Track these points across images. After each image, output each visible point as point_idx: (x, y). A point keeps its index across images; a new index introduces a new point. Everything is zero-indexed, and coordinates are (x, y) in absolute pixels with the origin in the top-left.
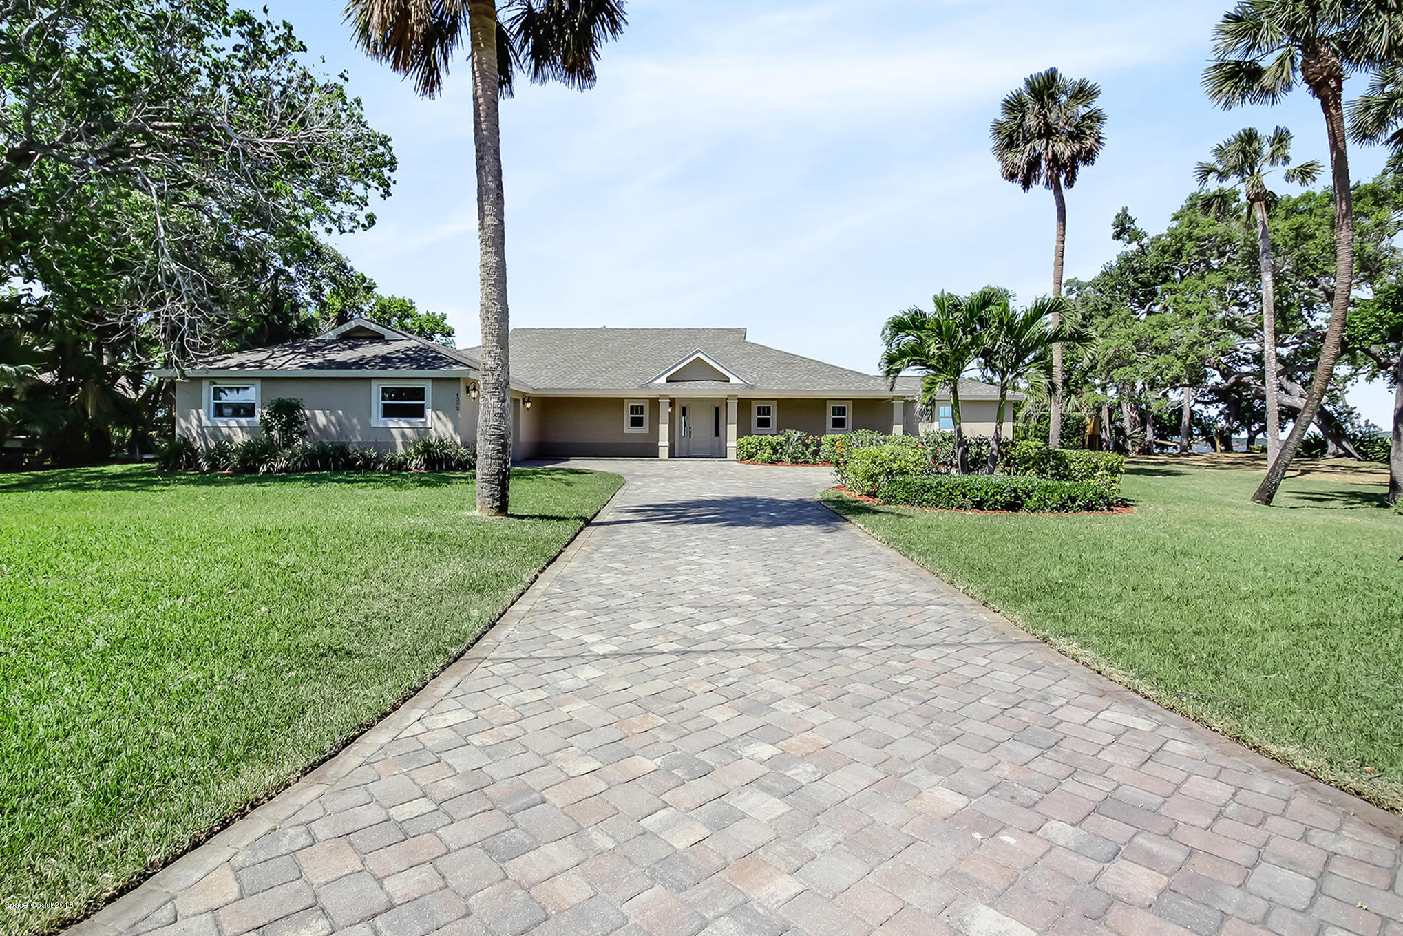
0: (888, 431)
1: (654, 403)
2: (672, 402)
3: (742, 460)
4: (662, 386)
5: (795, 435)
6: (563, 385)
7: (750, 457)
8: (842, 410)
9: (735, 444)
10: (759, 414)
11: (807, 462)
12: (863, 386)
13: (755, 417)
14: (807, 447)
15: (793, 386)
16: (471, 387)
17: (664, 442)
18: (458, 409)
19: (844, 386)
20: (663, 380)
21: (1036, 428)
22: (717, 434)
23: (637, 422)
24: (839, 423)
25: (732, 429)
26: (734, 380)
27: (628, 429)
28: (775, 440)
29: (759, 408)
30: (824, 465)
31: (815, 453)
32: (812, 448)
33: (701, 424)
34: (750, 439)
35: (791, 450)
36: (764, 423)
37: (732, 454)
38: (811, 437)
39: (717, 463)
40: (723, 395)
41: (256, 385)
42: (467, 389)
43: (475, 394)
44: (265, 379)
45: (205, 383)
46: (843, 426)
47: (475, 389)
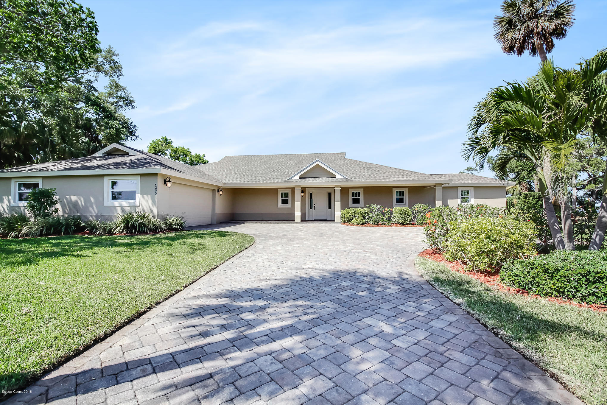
0: (433, 204)
1: (293, 190)
2: (303, 191)
3: (344, 223)
4: (296, 181)
5: (376, 207)
6: (242, 181)
7: (348, 221)
8: (402, 193)
9: (340, 213)
10: (353, 196)
11: (384, 224)
12: (417, 178)
13: (351, 198)
14: (384, 214)
15: (374, 179)
16: (167, 180)
17: (298, 212)
18: (156, 194)
19: (405, 178)
20: (297, 177)
21: (525, 202)
22: (330, 208)
23: (285, 202)
24: (400, 201)
25: (337, 205)
26: (338, 177)
27: (280, 205)
28: (364, 210)
29: (353, 193)
30: (395, 226)
31: (389, 219)
32: (388, 216)
33: (320, 202)
34: (349, 210)
35: (374, 217)
36: (356, 201)
37: (338, 219)
38: (386, 209)
39: (329, 224)
40: (332, 185)
41: (40, 181)
42: (165, 182)
43: (168, 184)
44: (44, 177)
45: (13, 181)
46: (403, 202)
47: (169, 181)
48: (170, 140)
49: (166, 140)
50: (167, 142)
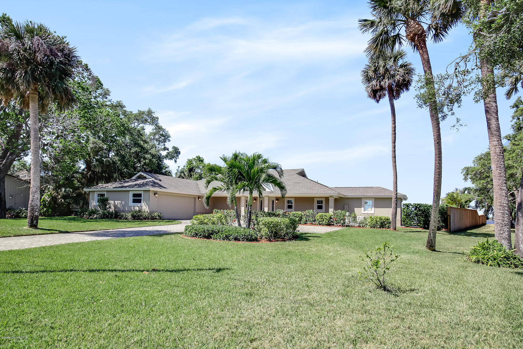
8: (321, 202)
10: (288, 203)
18: (149, 200)
24: (320, 207)
29: (288, 201)
36: (290, 207)
41: (105, 193)
42: (155, 194)
43: (157, 195)
44: (107, 191)
45: (95, 193)
46: (322, 208)
47: (157, 194)
48: (202, 158)
49: (200, 158)
50: (200, 160)
